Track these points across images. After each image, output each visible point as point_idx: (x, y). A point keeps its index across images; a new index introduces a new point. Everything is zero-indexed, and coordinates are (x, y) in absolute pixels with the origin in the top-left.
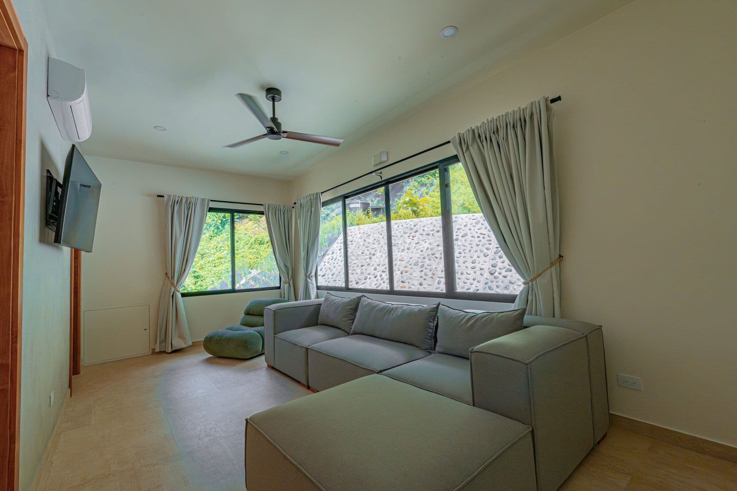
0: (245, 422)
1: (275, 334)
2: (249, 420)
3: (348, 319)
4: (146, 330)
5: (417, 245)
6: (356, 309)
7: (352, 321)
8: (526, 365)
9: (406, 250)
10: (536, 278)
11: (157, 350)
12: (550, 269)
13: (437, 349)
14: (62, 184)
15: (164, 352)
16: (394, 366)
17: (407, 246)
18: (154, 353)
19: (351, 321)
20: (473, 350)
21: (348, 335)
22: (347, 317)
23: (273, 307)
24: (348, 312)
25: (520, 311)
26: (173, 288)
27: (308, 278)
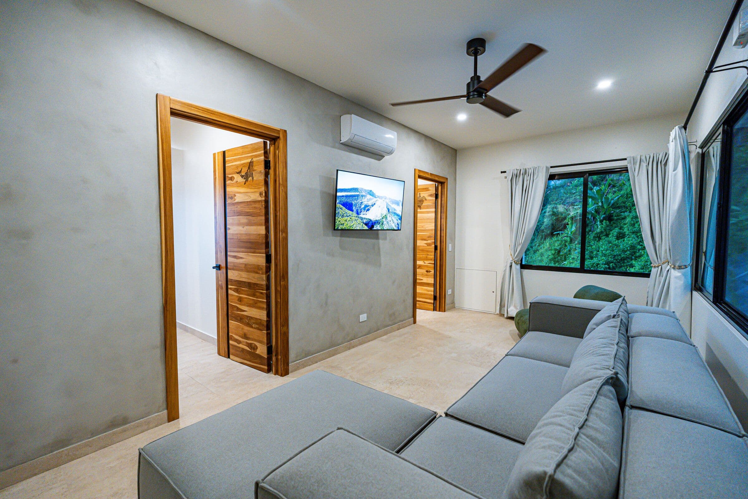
1: (528, 331)
4: (493, 292)
15: (504, 315)
18: (498, 313)
26: (511, 259)
27: (674, 268)
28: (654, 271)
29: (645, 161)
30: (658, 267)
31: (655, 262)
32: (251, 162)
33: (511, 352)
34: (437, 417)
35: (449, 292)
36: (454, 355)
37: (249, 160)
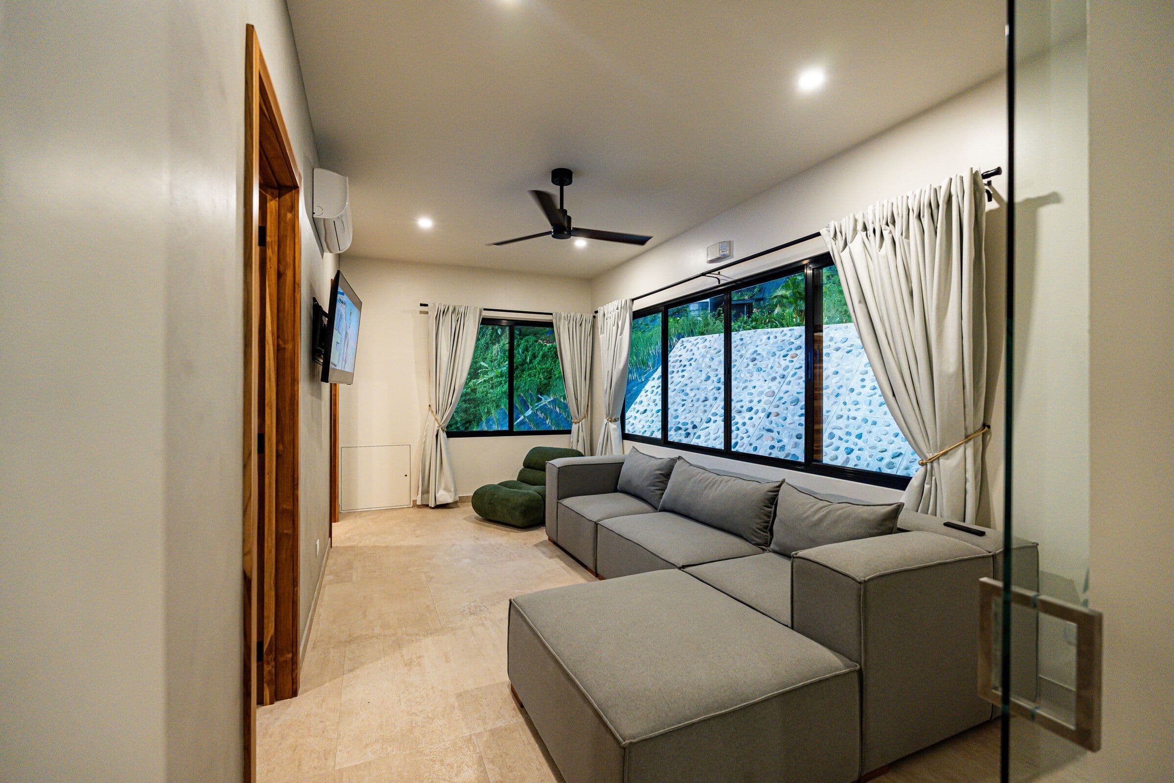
0: (509, 602)
1: (558, 499)
2: (512, 601)
3: (657, 488)
4: (406, 476)
5: (798, 371)
6: (667, 475)
7: (661, 492)
8: (858, 584)
9: (779, 379)
10: (938, 458)
11: (419, 503)
12: (964, 444)
13: (772, 546)
14: (328, 313)
15: (427, 506)
16: (706, 561)
17: (781, 371)
18: (415, 505)
19: (658, 492)
20: (796, 554)
21: (655, 510)
22: (655, 486)
23: (559, 462)
24: (659, 478)
25: (894, 505)
26: (437, 425)
27: (610, 421)
28: (575, 427)
30: (579, 422)
31: (576, 418)
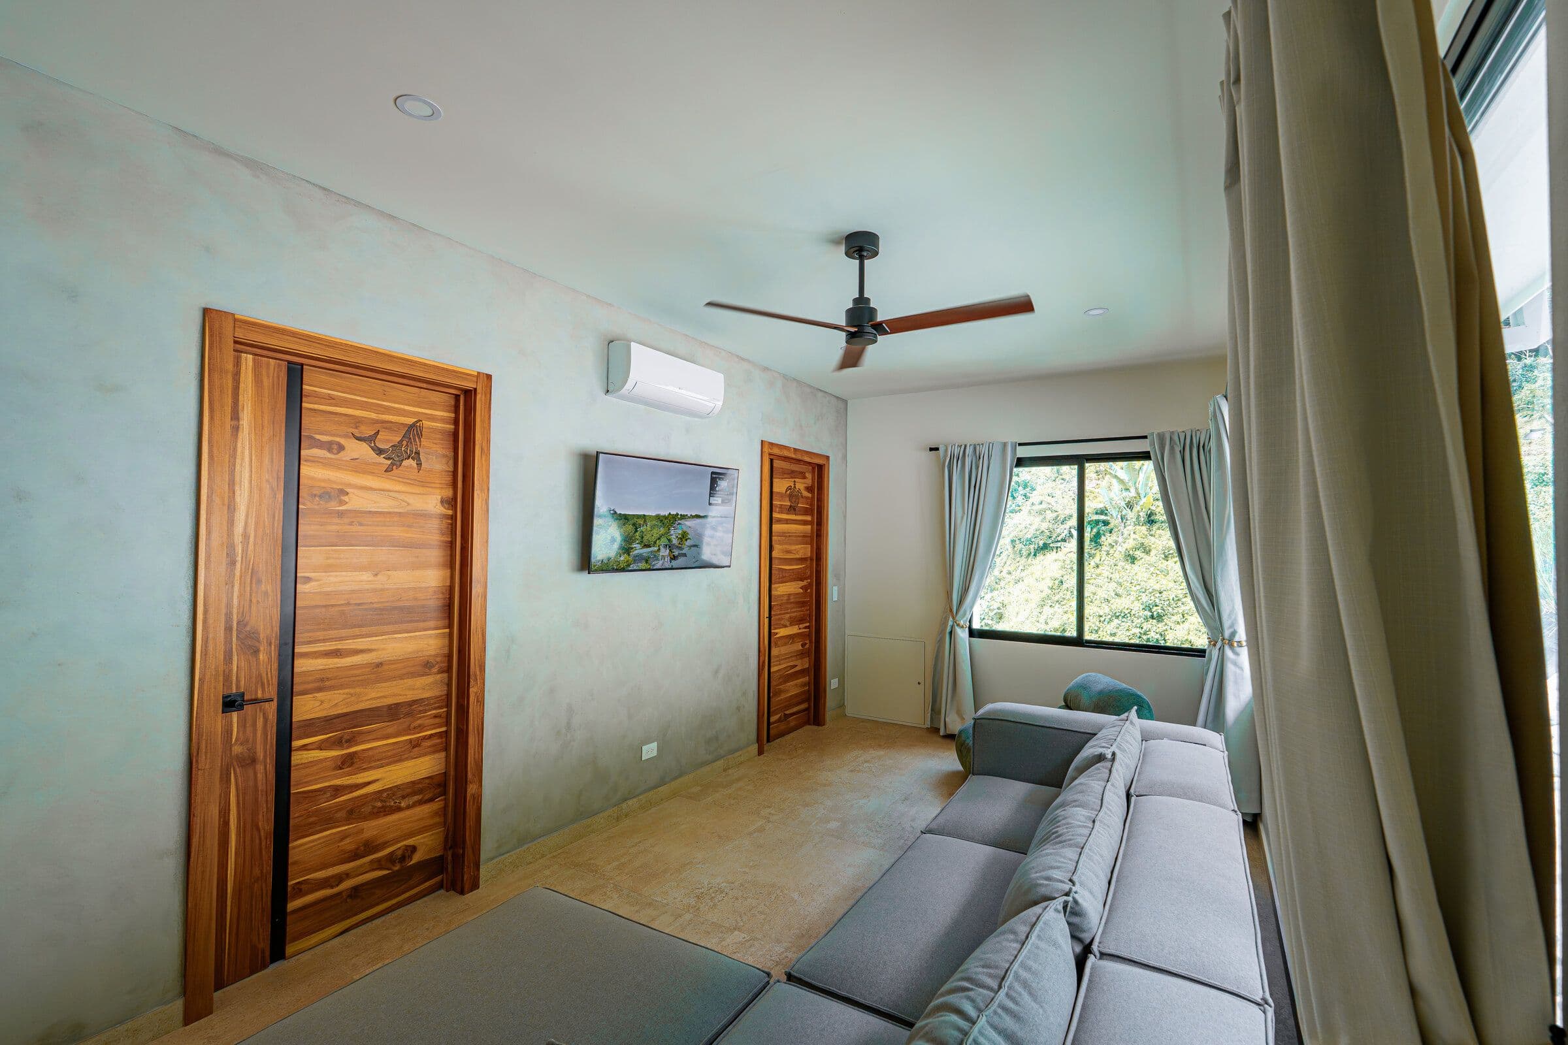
4: (919, 684)
15: (938, 731)
29: (1178, 443)
32: (413, 426)
33: (934, 826)
34: (772, 982)
35: (833, 683)
36: (834, 825)
37: (410, 421)
